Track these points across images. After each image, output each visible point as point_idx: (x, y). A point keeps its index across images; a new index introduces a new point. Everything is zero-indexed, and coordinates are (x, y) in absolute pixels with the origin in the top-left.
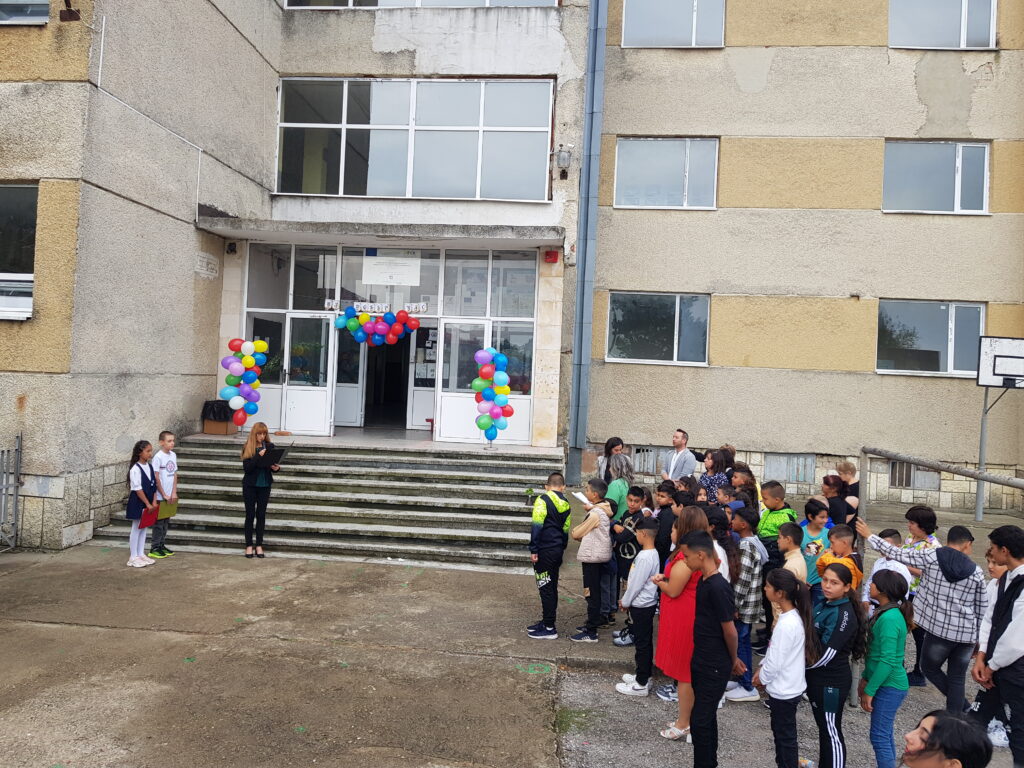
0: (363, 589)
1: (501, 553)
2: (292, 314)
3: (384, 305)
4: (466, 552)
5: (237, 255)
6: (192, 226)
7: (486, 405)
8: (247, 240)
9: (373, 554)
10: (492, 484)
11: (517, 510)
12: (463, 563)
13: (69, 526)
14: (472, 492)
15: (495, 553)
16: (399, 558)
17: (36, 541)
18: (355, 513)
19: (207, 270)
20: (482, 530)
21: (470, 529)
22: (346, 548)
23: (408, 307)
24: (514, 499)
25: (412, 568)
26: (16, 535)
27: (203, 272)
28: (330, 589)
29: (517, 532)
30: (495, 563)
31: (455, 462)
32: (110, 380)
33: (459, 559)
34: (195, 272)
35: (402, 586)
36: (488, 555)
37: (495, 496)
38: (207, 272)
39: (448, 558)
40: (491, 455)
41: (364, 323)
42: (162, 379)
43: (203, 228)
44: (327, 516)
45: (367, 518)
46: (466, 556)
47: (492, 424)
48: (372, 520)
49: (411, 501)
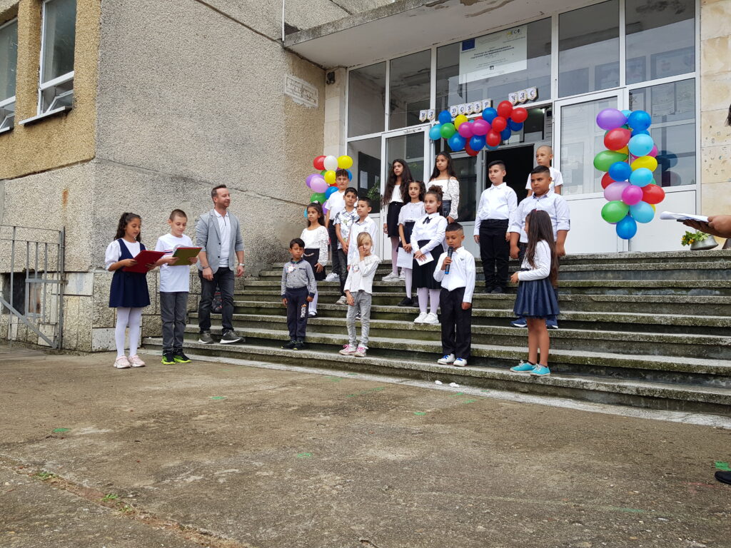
0: (340, 410)
1: (631, 385)
2: (387, 134)
3: (485, 101)
5: (336, 84)
6: (278, 45)
7: (616, 188)
8: (347, 67)
9: (418, 375)
10: (627, 292)
11: (669, 322)
12: (560, 397)
13: (103, 328)
14: (590, 301)
15: (621, 384)
16: (453, 382)
17: (74, 343)
18: (410, 325)
19: (302, 97)
20: (603, 351)
21: (581, 350)
22: (382, 365)
23: (514, 98)
24: (664, 309)
25: (464, 395)
26: (60, 336)
27: (296, 97)
28: (289, 406)
29: (670, 355)
30: (620, 401)
31: (569, 268)
32: (161, 179)
33: (553, 390)
34: (285, 94)
35: (413, 414)
36: (605, 385)
37: (631, 306)
38: (302, 99)
39: (534, 387)
40: (627, 257)
41: (460, 127)
42: (243, 195)
43: (291, 48)
44: (376, 329)
45: (424, 332)
46: (565, 385)
47: (626, 213)
48: (432, 334)
49: (491, 312)
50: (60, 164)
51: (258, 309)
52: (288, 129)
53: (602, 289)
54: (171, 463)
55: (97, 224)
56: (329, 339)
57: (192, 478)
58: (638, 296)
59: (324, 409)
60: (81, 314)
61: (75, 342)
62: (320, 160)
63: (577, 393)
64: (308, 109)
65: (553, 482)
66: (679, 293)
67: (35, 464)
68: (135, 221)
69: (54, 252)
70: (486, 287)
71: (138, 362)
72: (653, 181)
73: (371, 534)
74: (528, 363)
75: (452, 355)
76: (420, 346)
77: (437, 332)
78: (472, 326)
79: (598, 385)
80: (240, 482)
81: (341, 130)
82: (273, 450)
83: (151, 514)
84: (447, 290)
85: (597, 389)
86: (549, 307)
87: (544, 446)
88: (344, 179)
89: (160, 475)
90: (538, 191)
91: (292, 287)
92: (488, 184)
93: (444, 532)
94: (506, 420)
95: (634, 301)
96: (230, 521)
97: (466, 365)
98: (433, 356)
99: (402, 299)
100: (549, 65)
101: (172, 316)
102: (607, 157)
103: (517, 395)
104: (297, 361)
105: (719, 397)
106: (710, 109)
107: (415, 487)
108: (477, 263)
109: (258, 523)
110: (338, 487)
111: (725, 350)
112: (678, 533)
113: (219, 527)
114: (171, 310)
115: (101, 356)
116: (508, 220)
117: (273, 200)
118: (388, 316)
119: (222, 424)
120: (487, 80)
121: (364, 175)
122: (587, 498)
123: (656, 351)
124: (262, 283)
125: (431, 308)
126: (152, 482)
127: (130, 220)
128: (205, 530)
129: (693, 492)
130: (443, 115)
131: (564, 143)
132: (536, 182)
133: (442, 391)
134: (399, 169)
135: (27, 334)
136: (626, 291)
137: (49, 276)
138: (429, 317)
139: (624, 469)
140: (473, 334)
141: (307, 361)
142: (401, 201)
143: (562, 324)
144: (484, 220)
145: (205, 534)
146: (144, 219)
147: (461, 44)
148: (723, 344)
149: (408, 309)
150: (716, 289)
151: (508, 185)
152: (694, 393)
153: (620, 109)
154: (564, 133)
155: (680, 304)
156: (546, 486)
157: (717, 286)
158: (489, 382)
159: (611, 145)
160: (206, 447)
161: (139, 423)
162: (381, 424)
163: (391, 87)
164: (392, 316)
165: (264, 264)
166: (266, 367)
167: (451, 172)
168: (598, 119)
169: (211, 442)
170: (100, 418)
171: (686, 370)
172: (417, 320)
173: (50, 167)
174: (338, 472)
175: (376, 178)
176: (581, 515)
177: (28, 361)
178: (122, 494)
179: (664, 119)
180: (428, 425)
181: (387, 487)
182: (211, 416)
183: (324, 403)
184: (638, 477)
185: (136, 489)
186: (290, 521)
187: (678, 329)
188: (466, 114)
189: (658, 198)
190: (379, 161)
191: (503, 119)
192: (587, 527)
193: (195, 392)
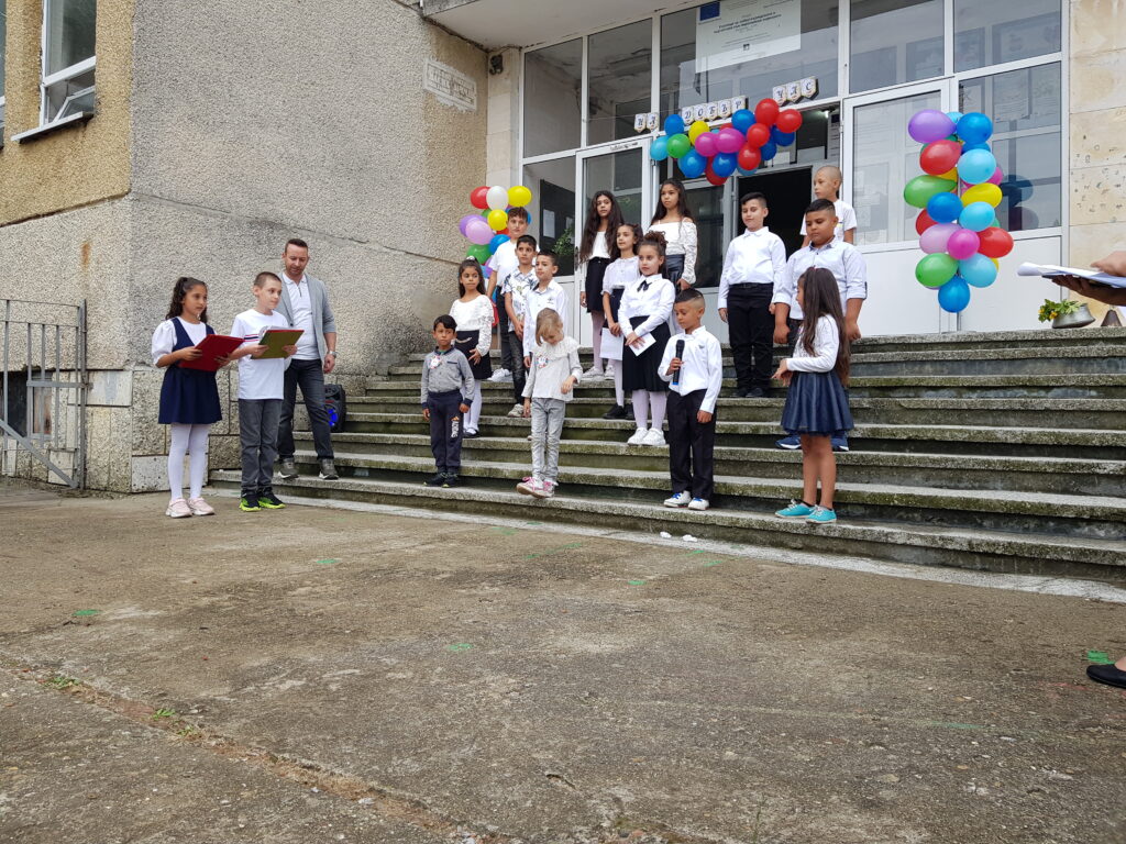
0: (514, 578)
1: (961, 536)
2: (586, 151)
3: (736, 100)
4: (859, 528)
5: (504, 74)
6: (414, 14)
7: (938, 234)
8: (521, 48)
9: (634, 524)
10: (955, 394)
11: (1019, 440)
12: (852, 555)
13: (147, 455)
14: (898, 408)
15: (946, 534)
16: (688, 534)
17: (103, 480)
18: (621, 447)
19: (451, 94)
20: (917, 484)
21: (882, 483)
22: (579, 508)
23: (780, 94)
24: (1012, 419)
25: (705, 553)
26: (83, 469)
27: (444, 94)
28: (436, 573)
29: (1020, 490)
30: (943, 560)
31: (866, 357)
32: (235, 225)
33: (841, 545)
34: (425, 91)
35: (627, 583)
36: (921, 537)
37: (960, 414)
38: (451, 98)
39: (811, 540)
40: (954, 340)
41: (698, 140)
42: (360, 250)
43: (433, 17)
44: (570, 453)
45: (644, 457)
46: (859, 537)
47: (955, 272)
48: (656, 461)
49: (745, 426)
50: (76, 202)
51: (388, 426)
52: (431, 146)
53: (917, 389)
54: (256, 660)
55: (136, 295)
56: (497, 471)
57: (289, 684)
58: (973, 399)
59: (492, 577)
60: (115, 434)
61: (106, 477)
62: (480, 193)
63: (878, 549)
64: (461, 114)
65: (841, 684)
66: (1035, 394)
67: (47, 664)
68: (198, 289)
69: (70, 339)
70: (739, 387)
71: (203, 508)
72: (995, 223)
73: (563, 765)
74: (802, 505)
75: (686, 494)
76: (637, 479)
77: (662, 457)
78: (715, 448)
79: (909, 537)
80: (362, 689)
81: (514, 146)
82: (414, 639)
83: (226, 738)
84: (678, 394)
85: (908, 542)
86: (837, 418)
87: (827, 630)
88: (521, 223)
89: (240, 680)
90: (817, 238)
91: (436, 391)
92: (741, 229)
93: (674, 762)
94: (768, 592)
95: (965, 407)
96: (348, 749)
97: (707, 508)
98: (657, 494)
99: (609, 409)
100: (835, 42)
101: (257, 436)
102: (924, 185)
103: (785, 552)
104: (448, 504)
105: (1095, 552)
106: (1083, 110)
107: (629, 694)
108: (724, 352)
109: (389, 751)
110: (512, 694)
111: (1104, 481)
112: (1030, 758)
113: (331, 757)
114: (255, 427)
115: (147, 499)
116: (772, 284)
117: (408, 257)
118: (587, 434)
119: (334, 601)
120: (739, 66)
121: (549, 216)
122: (893, 708)
123: (999, 485)
124: (393, 385)
125: (653, 421)
126: (227, 689)
127: (189, 288)
128: (310, 762)
129: (1054, 697)
130: (671, 121)
131: (857, 164)
132: (814, 225)
133: (671, 548)
134: (604, 206)
135: (31, 466)
136: (953, 392)
137: (63, 376)
138: (650, 436)
139: (949, 664)
140: (718, 461)
141: (465, 506)
142: (607, 256)
143: (855, 443)
144: (735, 285)
145: (310, 767)
146: (210, 286)
147: (699, 10)
148: (1101, 472)
149: (619, 423)
150: (1091, 388)
151: (770, 230)
152: (1057, 548)
153: (945, 110)
154: (858, 148)
155: (1035, 411)
156: (830, 689)
157: (1092, 384)
158: (742, 533)
159: (931, 166)
160: (310, 637)
161: (205, 601)
162: (579, 598)
163: (590, 78)
164: (594, 433)
165: (395, 356)
166: (400, 513)
167: (684, 211)
168: (910, 126)
169: (318, 629)
170: (144, 593)
171: (1045, 513)
172: (632, 440)
173: (61, 207)
174: (511, 672)
175: (569, 220)
176: (882, 733)
177: (34, 508)
178: (182, 709)
179: (1013, 126)
180: (648, 601)
181: (587, 694)
182: (317, 589)
183: (490, 568)
184: (971, 675)
185: (202, 701)
186: (439, 747)
187: (1032, 450)
188: (707, 120)
189: (1003, 249)
190: (573, 194)
191: (764, 127)
192: (892, 752)
193: (290, 554)
